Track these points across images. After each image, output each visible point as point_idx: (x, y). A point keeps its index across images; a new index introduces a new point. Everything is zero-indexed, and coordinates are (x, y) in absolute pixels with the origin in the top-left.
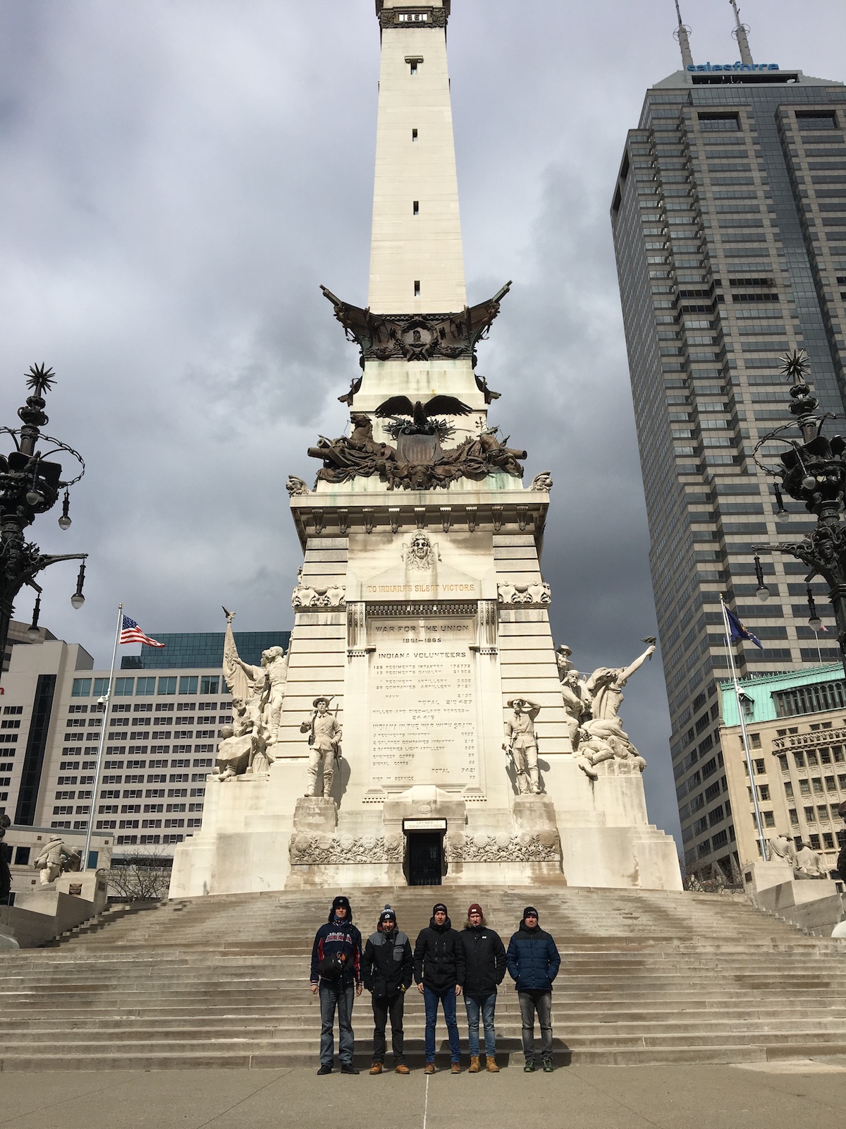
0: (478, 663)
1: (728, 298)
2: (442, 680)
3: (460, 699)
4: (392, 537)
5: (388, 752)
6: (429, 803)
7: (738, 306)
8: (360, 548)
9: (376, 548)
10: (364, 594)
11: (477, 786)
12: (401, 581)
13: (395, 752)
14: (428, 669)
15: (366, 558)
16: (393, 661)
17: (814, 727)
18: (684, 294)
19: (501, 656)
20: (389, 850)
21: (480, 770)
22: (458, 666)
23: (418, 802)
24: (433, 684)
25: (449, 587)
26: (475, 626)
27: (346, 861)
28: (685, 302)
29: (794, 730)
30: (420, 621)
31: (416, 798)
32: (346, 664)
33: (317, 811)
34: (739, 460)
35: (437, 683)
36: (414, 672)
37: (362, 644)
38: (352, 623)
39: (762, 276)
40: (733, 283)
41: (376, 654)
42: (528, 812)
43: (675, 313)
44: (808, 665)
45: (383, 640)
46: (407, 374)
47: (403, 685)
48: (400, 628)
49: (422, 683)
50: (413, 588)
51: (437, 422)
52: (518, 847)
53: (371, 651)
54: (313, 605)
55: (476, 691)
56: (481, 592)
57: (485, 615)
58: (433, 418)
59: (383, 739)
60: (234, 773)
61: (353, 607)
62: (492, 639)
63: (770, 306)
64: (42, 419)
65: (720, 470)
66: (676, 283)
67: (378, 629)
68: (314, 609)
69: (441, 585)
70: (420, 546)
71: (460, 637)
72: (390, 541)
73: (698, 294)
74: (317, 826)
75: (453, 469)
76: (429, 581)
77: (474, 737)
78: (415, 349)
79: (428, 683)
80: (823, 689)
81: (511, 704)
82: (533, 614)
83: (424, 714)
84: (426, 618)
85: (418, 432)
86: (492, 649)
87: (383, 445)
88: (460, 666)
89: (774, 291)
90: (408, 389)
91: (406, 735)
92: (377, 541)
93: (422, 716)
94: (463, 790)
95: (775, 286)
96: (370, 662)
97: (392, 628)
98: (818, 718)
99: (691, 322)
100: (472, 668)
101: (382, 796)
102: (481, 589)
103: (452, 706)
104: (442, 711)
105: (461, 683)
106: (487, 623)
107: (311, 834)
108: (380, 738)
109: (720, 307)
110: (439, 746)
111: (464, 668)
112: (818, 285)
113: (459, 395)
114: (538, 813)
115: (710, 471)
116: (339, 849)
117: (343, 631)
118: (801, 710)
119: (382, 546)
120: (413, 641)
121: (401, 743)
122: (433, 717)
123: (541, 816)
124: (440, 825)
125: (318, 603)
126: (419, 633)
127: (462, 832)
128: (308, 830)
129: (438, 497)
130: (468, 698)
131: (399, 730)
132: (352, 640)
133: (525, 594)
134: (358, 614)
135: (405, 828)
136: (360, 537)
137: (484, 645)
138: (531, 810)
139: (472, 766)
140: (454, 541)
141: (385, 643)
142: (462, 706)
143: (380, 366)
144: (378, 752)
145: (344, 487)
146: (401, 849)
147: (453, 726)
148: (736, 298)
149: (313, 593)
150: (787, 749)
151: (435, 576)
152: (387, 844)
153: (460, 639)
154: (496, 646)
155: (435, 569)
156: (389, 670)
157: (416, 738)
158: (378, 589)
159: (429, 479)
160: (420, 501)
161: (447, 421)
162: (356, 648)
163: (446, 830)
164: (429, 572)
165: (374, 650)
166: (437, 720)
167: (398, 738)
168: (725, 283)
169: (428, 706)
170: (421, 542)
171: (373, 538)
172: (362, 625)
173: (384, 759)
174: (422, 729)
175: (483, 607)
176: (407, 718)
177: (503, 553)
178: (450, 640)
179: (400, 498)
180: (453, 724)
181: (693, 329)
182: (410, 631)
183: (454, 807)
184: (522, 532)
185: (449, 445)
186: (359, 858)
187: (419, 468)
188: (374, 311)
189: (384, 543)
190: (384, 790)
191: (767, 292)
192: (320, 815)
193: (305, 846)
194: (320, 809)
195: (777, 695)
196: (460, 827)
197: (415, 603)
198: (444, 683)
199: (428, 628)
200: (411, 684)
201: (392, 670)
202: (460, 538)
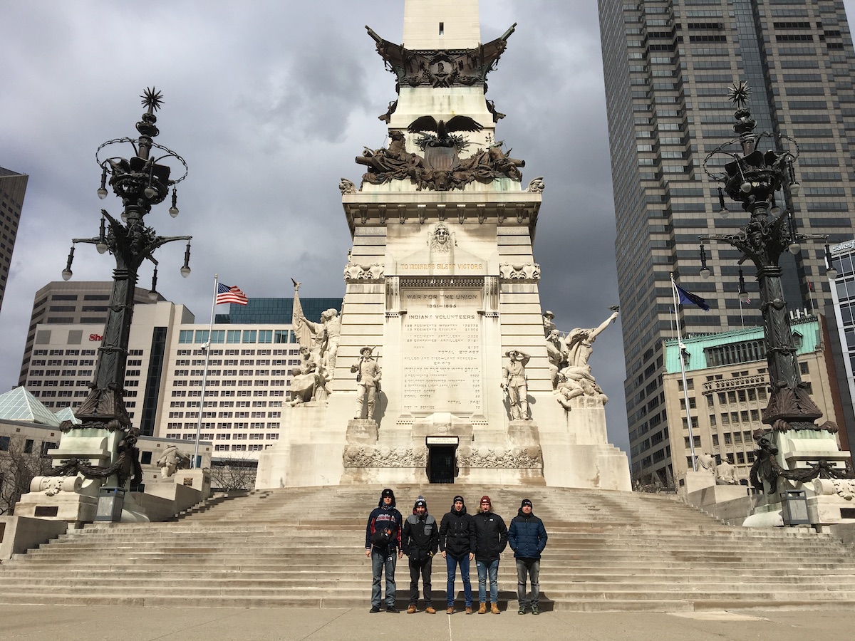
0: (484, 324)
1: (686, 39)
2: (456, 336)
3: (469, 350)
4: (420, 227)
5: (416, 388)
6: (446, 425)
7: (693, 45)
8: (395, 235)
9: (407, 235)
10: (398, 270)
11: (482, 414)
12: (427, 261)
13: (420, 388)
14: (446, 328)
16: (420, 321)
17: (735, 375)
18: (652, 35)
19: (501, 319)
20: (416, 458)
21: (483, 401)
23: (437, 424)
24: (450, 339)
25: (464, 266)
26: (482, 296)
27: (384, 465)
28: (651, 42)
29: (719, 377)
30: (440, 292)
31: (436, 422)
32: (385, 323)
33: (363, 429)
34: (688, 169)
35: (453, 338)
36: (435, 330)
37: (396, 308)
38: (389, 292)
39: (714, 21)
40: (691, 26)
41: (407, 315)
42: (519, 433)
43: (643, 51)
44: (733, 328)
45: (412, 305)
46: (433, 98)
47: (427, 339)
48: (425, 296)
49: (441, 338)
50: (436, 267)
51: (456, 137)
52: (511, 458)
53: (403, 313)
54: (360, 278)
55: (482, 344)
56: (487, 270)
57: (490, 287)
58: (453, 134)
59: (412, 378)
60: (302, 401)
61: (390, 280)
62: (495, 306)
63: (719, 46)
64: (154, 131)
65: (674, 178)
66: (646, 26)
67: (409, 297)
68: (361, 281)
69: (456, 265)
70: (442, 234)
71: (471, 304)
72: (419, 230)
73: (662, 35)
74: (363, 440)
75: (467, 174)
76: (447, 261)
77: (480, 378)
78: (439, 78)
79: (446, 338)
80: (744, 346)
81: (508, 355)
82: (527, 287)
83: (443, 360)
84: (445, 289)
85: (441, 145)
86: (495, 313)
87: (414, 155)
88: (470, 326)
89: (723, 33)
90: (433, 110)
91: (429, 376)
92: (408, 230)
93: (441, 362)
94: (471, 417)
95: (724, 29)
96: (402, 321)
97: (419, 297)
98: (738, 368)
99: (655, 58)
100: (479, 327)
101: (411, 419)
102: (487, 268)
103: (464, 355)
104: (456, 358)
105: (470, 338)
106: (492, 294)
107: (359, 446)
108: (410, 378)
109: (680, 46)
110: (453, 384)
111: (473, 327)
112: (758, 29)
113: (473, 115)
114: (526, 434)
115: (666, 178)
116: (379, 457)
117: (383, 298)
118: (726, 361)
119: (412, 234)
120: (435, 306)
121: (425, 381)
122: (449, 363)
123: (528, 436)
124: (454, 441)
125: (363, 277)
126: (439, 300)
127: (469, 446)
128: (356, 443)
129: (455, 196)
130: (476, 350)
131: (423, 372)
132: (389, 305)
133: (520, 272)
134: (394, 285)
135: (428, 443)
136: (396, 227)
137: (489, 310)
138: (521, 431)
139: (478, 399)
140: (467, 231)
141: (414, 308)
142: (471, 355)
143: (411, 91)
144: (408, 388)
145: (383, 188)
146: (425, 458)
147: (464, 370)
148: (692, 39)
149: (359, 269)
150: (714, 391)
151: (453, 257)
152: (414, 454)
153: (471, 306)
154: (498, 311)
155: (452, 252)
156: (416, 327)
157: (437, 378)
158: (409, 266)
159: (449, 182)
160: (442, 199)
161: (464, 136)
162: (392, 311)
163: (458, 445)
164: (448, 254)
165: (406, 313)
166: (453, 365)
167: (423, 378)
168: (685, 27)
169: (446, 355)
170: (442, 231)
171: (405, 228)
172: (396, 294)
173: (413, 393)
174: (441, 372)
175: (488, 281)
176: (430, 363)
177: (505, 240)
178: (463, 306)
179: (427, 197)
180: (464, 368)
181: (657, 64)
182: (433, 299)
183: (464, 428)
184: (520, 224)
185: (464, 155)
186: (394, 463)
187: (441, 173)
188: (407, 47)
189: (414, 232)
190: (412, 415)
191: (717, 35)
192: (365, 432)
193: (354, 454)
194: (366, 428)
195: (708, 351)
196: (469, 443)
197: (437, 277)
198: (458, 338)
199: (446, 297)
200: (434, 338)
201: (419, 328)
202: (472, 229)
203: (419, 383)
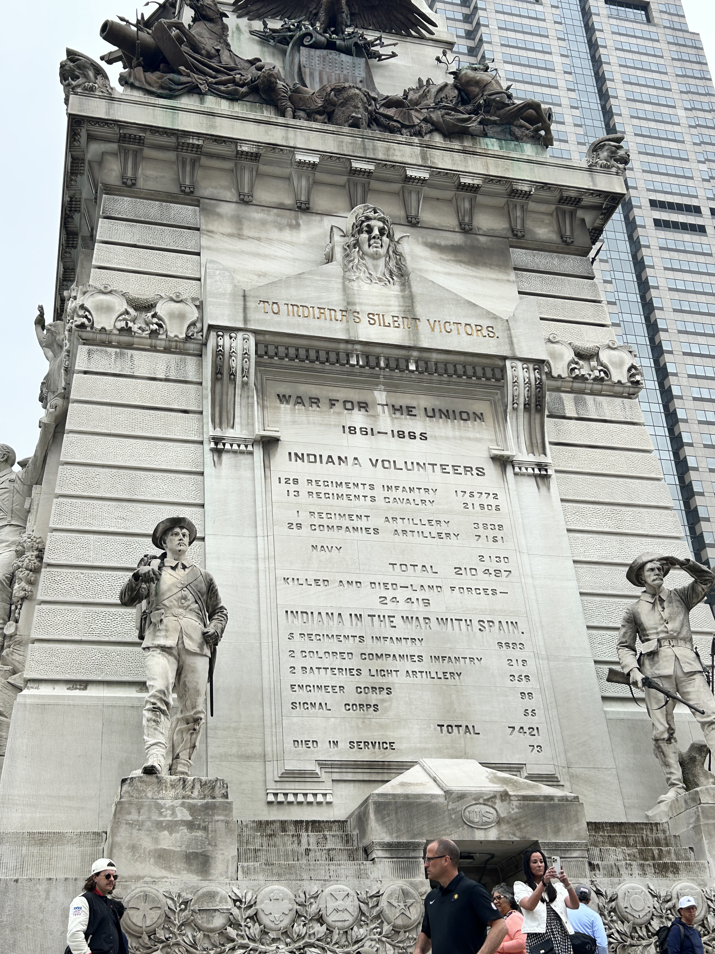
0: (513, 493)
2: (438, 522)
3: (483, 566)
4: (297, 219)
5: (326, 679)
8: (229, 230)
9: (263, 235)
10: (251, 315)
11: (551, 771)
12: (336, 300)
13: (342, 679)
14: (405, 495)
15: (243, 252)
16: (323, 471)
19: (560, 485)
21: (549, 730)
22: (472, 495)
23: (462, 796)
24: (420, 528)
25: (445, 327)
26: (502, 416)
30: (376, 393)
32: (210, 469)
35: (427, 529)
36: (373, 499)
37: (246, 425)
38: (222, 377)
41: (281, 451)
45: (294, 422)
47: (350, 524)
48: (332, 403)
49: (393, 525)
50: (365, 319)
53: (268, 443)
54: (121, 330)
55: (518, 551)
56: (511, 343)
57: (523, 392)
59: (313, 646)
61: (225, 340)
62: (537, 445)
67: (283, 398)
68: (124, 339)
69: (423, 319)
70: (376, 233)
71: (471, 435)
72: (293, 227)
75: (414, 116)
76: (396, 308)
77: (527, 655)
79: (409, 527)
82: (612, 406)
83: (408, 593)
84: (393, 387)
85: (331, 46)
86: (541, 466)
87: (255, 62)
88: (476, 495)
91: (368, 640)
92: (262, 222)
93: (401, 599)
96: (266, 466)
97: (315, 401)
100: (502, 501)
102: (510, 337)
103: (466, 580)
104: (446, 590)
105: (481, 531)
106: (527, 407)
107: (168, 884)
108: (298, 644)
110: (448, 670)
111: (484, 500)
117: (199, 397)
120: (364, 432)
121: (356, 659)
122: (427, 602)
125: (135, 328)
126: (375, 416)
128: (158, 872)
130: (502, 566)
131: (348, 627)
132: (222, 417)
133: (594, 363)
134: (240, 357)
136: (226, 209)
137: (522, 454)
140: (433, 246)
141: (300, 429)
142: (490, 582)
144: (300, 678)
147: (476, 625)
149: (121, 305)
151: (409, 300)
153: (469, 439)
154: (547, 462)
156: (314, 489)
157: (393, 648)
158: (283, 308)
160: (364, 150)
162: (230, 433)
165: (274, 442)
166: (437, 609)
167: (349, 646)
169: (414, 577)
171: (256, 214)
172: (245, 384)
173: (317, 697)
174: (405, 629)
175: (517, 373)
176: (368, 601)
177: (535, 283)
178: (447, 438)
180: (475, 623)
182: (356, 410)
184: (565, 248)
189: (281, 228)
190: (324, 775)
197: (368, 348)
198: (444, 528)
199: (396, 409)
200: (371, 524)
201: (322, 489)
202: (443, 243)
203: (337, 663)
